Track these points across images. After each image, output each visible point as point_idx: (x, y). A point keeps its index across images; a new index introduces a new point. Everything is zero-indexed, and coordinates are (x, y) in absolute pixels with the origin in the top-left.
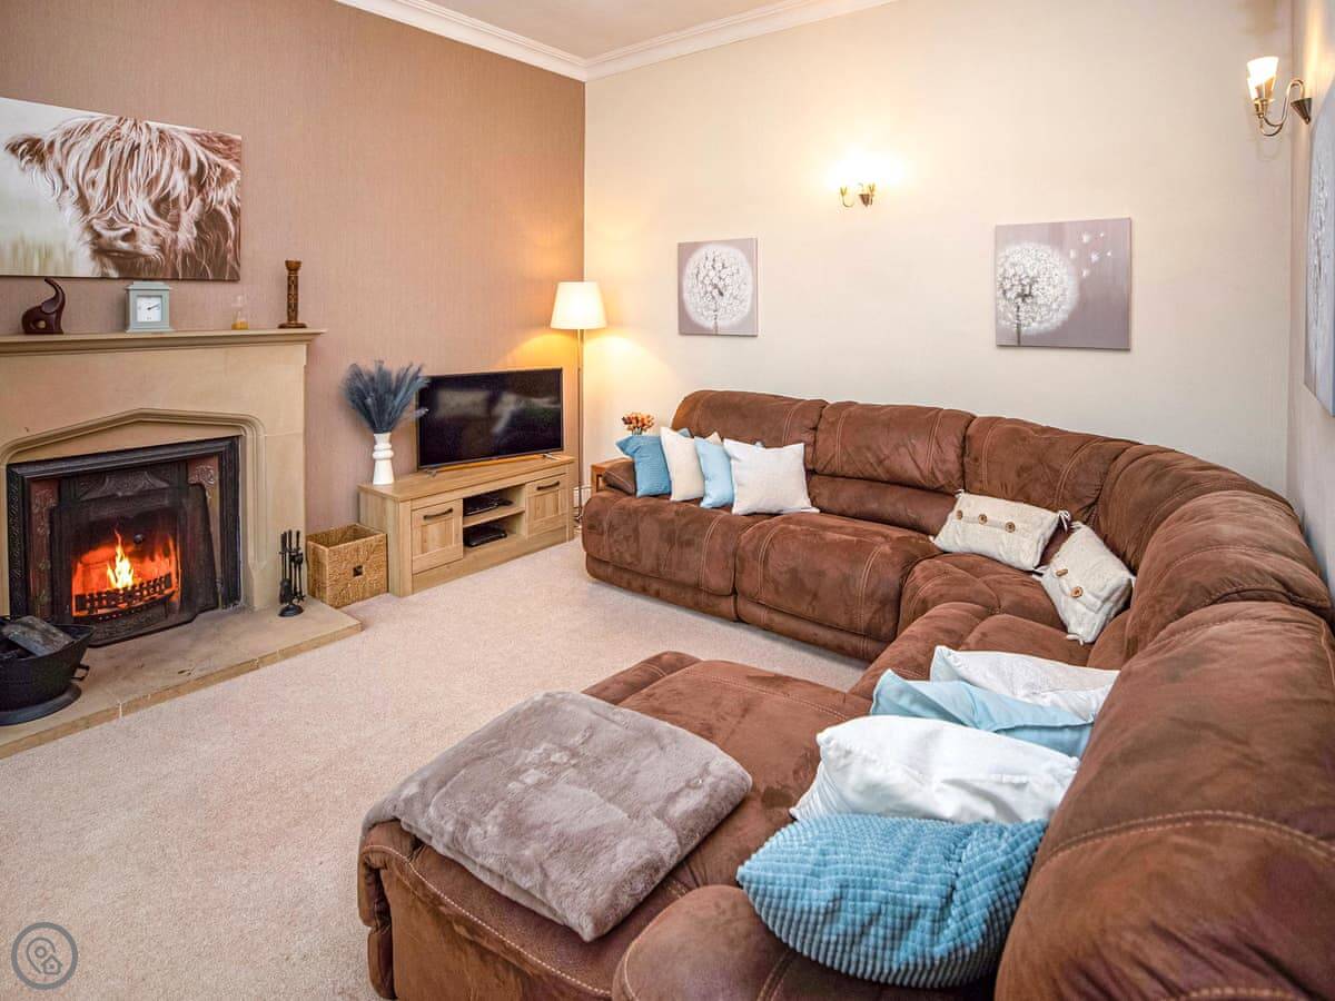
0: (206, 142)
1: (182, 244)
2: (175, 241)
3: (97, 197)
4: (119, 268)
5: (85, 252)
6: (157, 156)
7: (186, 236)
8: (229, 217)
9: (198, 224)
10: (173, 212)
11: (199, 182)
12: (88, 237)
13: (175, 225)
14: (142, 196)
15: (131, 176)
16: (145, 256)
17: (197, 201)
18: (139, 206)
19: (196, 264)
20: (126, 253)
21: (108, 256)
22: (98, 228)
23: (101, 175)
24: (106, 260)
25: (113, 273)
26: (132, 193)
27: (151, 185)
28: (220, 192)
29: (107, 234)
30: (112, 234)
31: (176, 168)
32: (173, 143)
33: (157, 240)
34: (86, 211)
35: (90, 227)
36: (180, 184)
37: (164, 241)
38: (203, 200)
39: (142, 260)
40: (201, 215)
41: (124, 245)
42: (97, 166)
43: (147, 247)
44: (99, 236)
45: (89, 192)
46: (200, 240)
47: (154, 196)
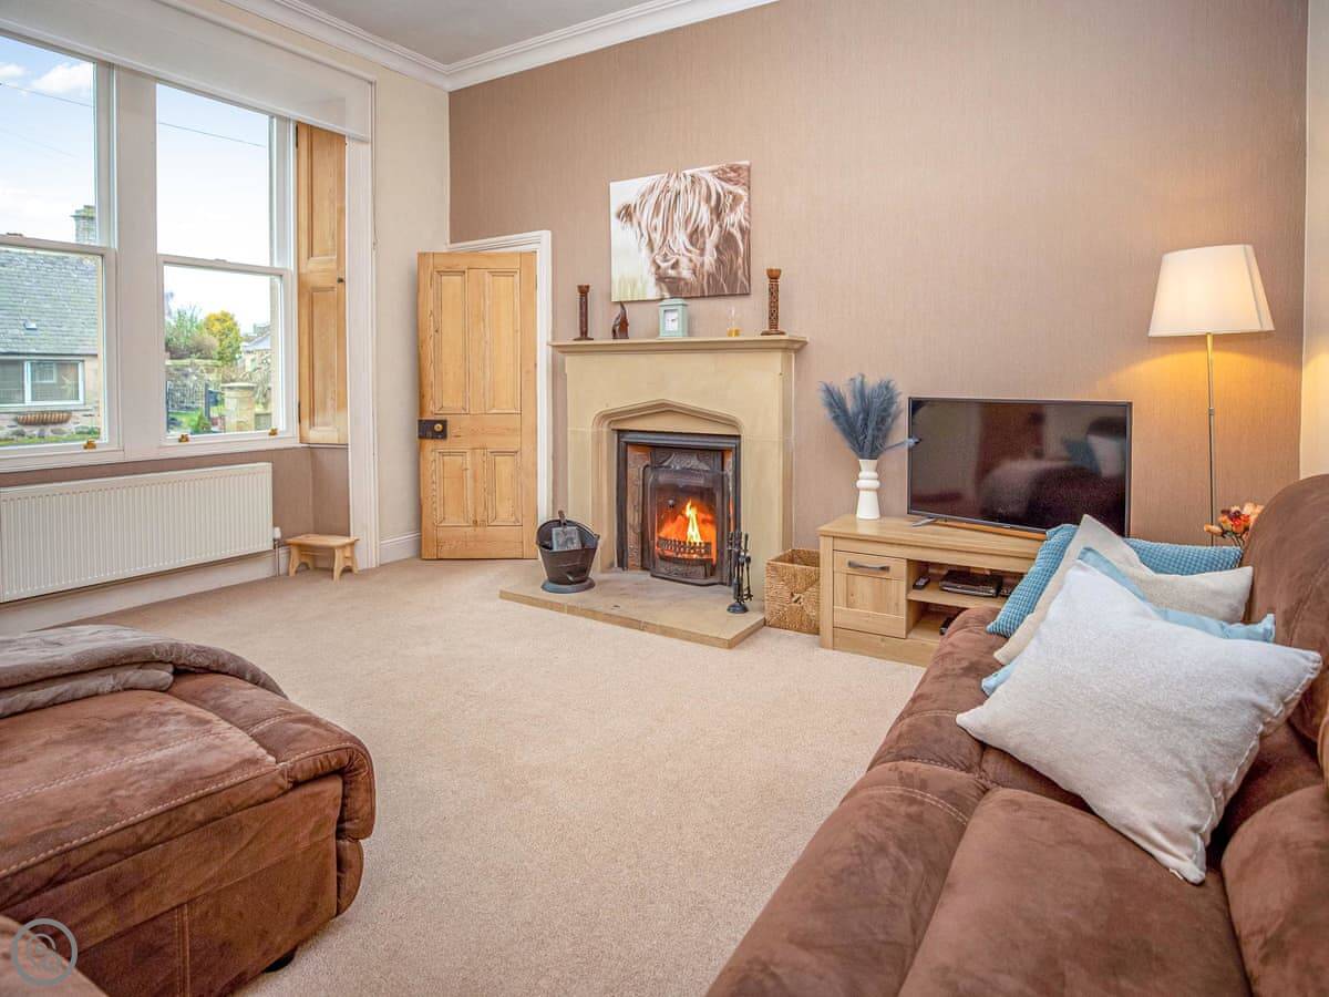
0: (722, 176)
1: (707, 267)
2: (702, 265)
3: (657, 237)
4: (670, 290)
5: (652, 280)
6: (690, 197)
7: (710, 258)
8: (738, 236)
9: (717, 248)
10: (701, 241)
11: (717, 212)
12: (653, 270)
13: (702, 251)
14: (682, 230)
15: (676, 217)
16: (684, 279)
17: (716, 227)
18: (681, 238)
19: (716, 281)
20: (674, 278)
21: (664, 282)
22: (658, 261)
23: (659, 221)
24: (663, 285)
25: (667, 295)
26: (676, 230)
27: (687, 222)
28: (732, 216)
29: (663, 265)
30: (666, 264)
31: (702, 204)
32: (700, 184)
33: (691, 265)
34: (652, 250)
35: (654, 261)
36: (705, 216)
37: (696, 266)
38: (721, 226)
39: (682, 283)
40: (719, 239)
41: (672, 273)
42: (657, 215)
43: (686, 273)
44: (659, 267)
45: (653, 235)
46: (719, 261)
47: (689, 230)
